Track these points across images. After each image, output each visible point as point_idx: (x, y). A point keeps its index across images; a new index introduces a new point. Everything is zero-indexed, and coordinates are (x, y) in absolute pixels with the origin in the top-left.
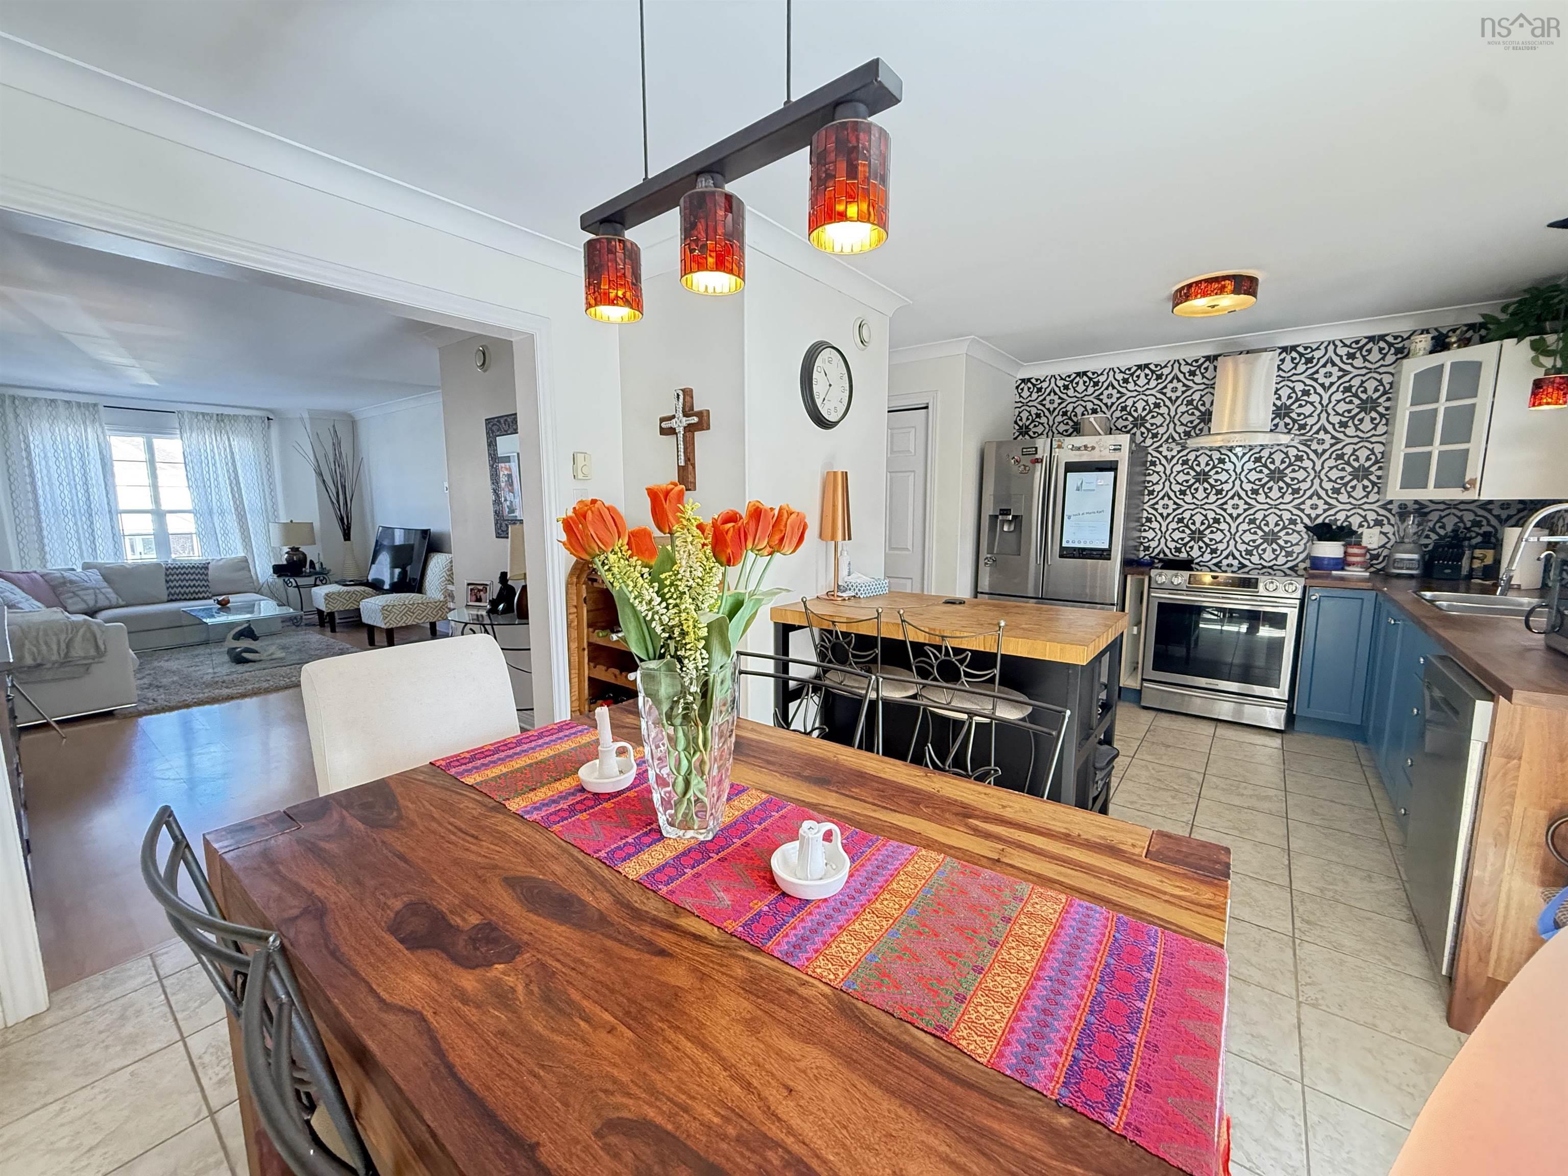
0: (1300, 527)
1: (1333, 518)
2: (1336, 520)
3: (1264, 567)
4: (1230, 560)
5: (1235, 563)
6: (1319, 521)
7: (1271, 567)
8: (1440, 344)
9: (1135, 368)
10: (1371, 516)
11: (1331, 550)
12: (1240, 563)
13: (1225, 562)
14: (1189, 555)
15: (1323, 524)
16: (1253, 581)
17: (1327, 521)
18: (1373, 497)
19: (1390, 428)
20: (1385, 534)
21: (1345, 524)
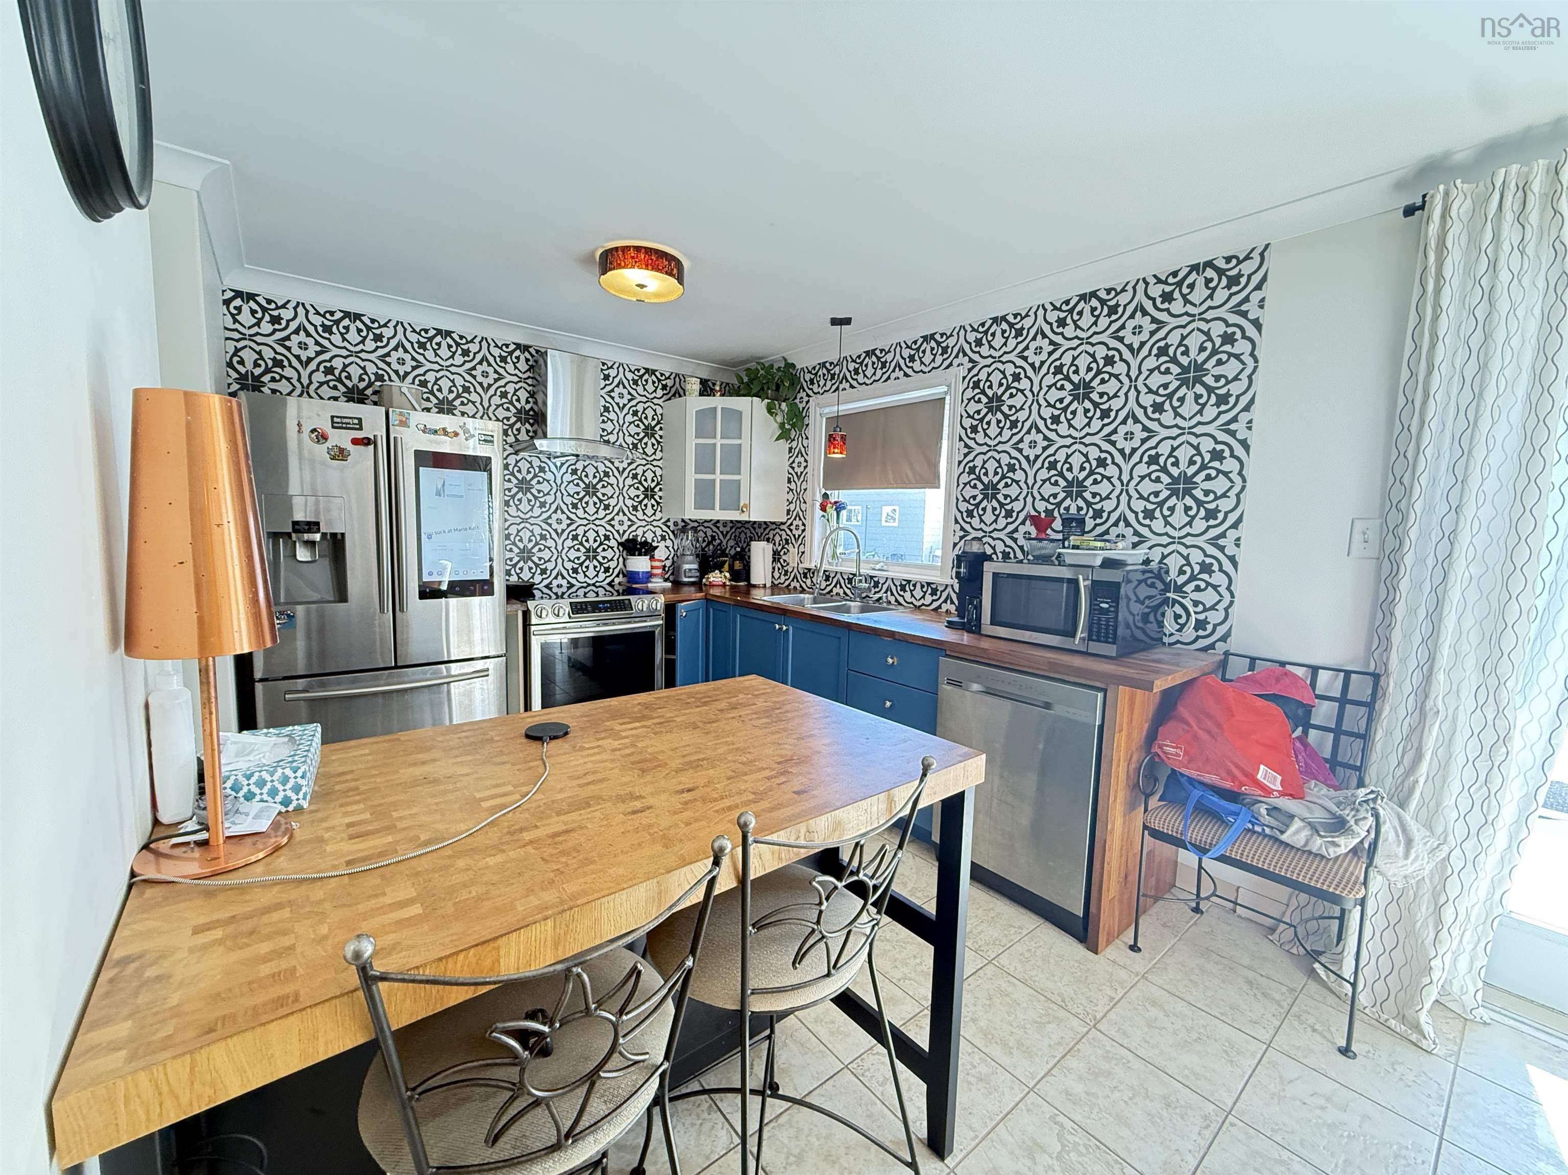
0: (613, 543)
1: (634, 534)
2: (637, 536)
3: (589, 585)
4: (560, 580)
5: (564, 583)
6: (626, 537)
7: (594, 585)
8: (706, 389)
9: (434, 332)
10: (659, 532)
11: (640, 564)
12: (569, 582)
13: (555, 583)
14: (519, 578)
15: (628, 540)
16: (627, 602)
17: (631, 537)
18: (658, 515)
19: (665, 455)
20: (667, 547)
21: (644, 539)
